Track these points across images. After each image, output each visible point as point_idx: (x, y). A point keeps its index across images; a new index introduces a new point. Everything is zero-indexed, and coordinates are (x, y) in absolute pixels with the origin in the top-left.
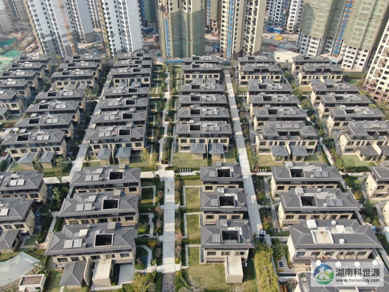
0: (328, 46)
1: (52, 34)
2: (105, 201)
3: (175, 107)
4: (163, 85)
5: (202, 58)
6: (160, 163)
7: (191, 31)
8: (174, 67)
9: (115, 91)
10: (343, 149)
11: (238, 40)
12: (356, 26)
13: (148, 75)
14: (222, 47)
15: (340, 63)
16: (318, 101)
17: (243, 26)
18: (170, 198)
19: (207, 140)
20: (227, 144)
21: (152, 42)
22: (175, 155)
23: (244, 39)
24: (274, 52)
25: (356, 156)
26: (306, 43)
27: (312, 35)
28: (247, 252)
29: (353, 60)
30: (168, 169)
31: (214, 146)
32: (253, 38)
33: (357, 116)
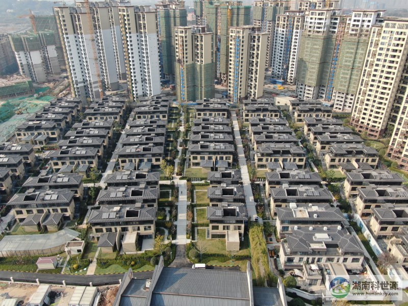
0: (322, 93)
1: (84, 81)
2: (132, 191)
3: (188, 137)
4: (178, 121)
5: (212, 100)
6: (175, 175)
7: (203, 79)
8: (187, 109)
9: (138, 122)
10: (328, 166)
11: (243, 87)
12: (341, 75)
13: (165, 112)
14: (229, 93)
15: (332, 106)
16: (309, 132)
17: (247, 75)
18: (183, 198)
19: (214, 157)
20: (231, 161)
21: (169, 91)
22: (188, 169)
23: (249, 86)
24: (275, 97)
25: (339, 171)
26: (303, 90)
27: (307, 84)
28: (243, 226)
29: (342, 103)
30: (181, 179)
31: (220, 162)
32: (256, 85)
33: (339, 140)
